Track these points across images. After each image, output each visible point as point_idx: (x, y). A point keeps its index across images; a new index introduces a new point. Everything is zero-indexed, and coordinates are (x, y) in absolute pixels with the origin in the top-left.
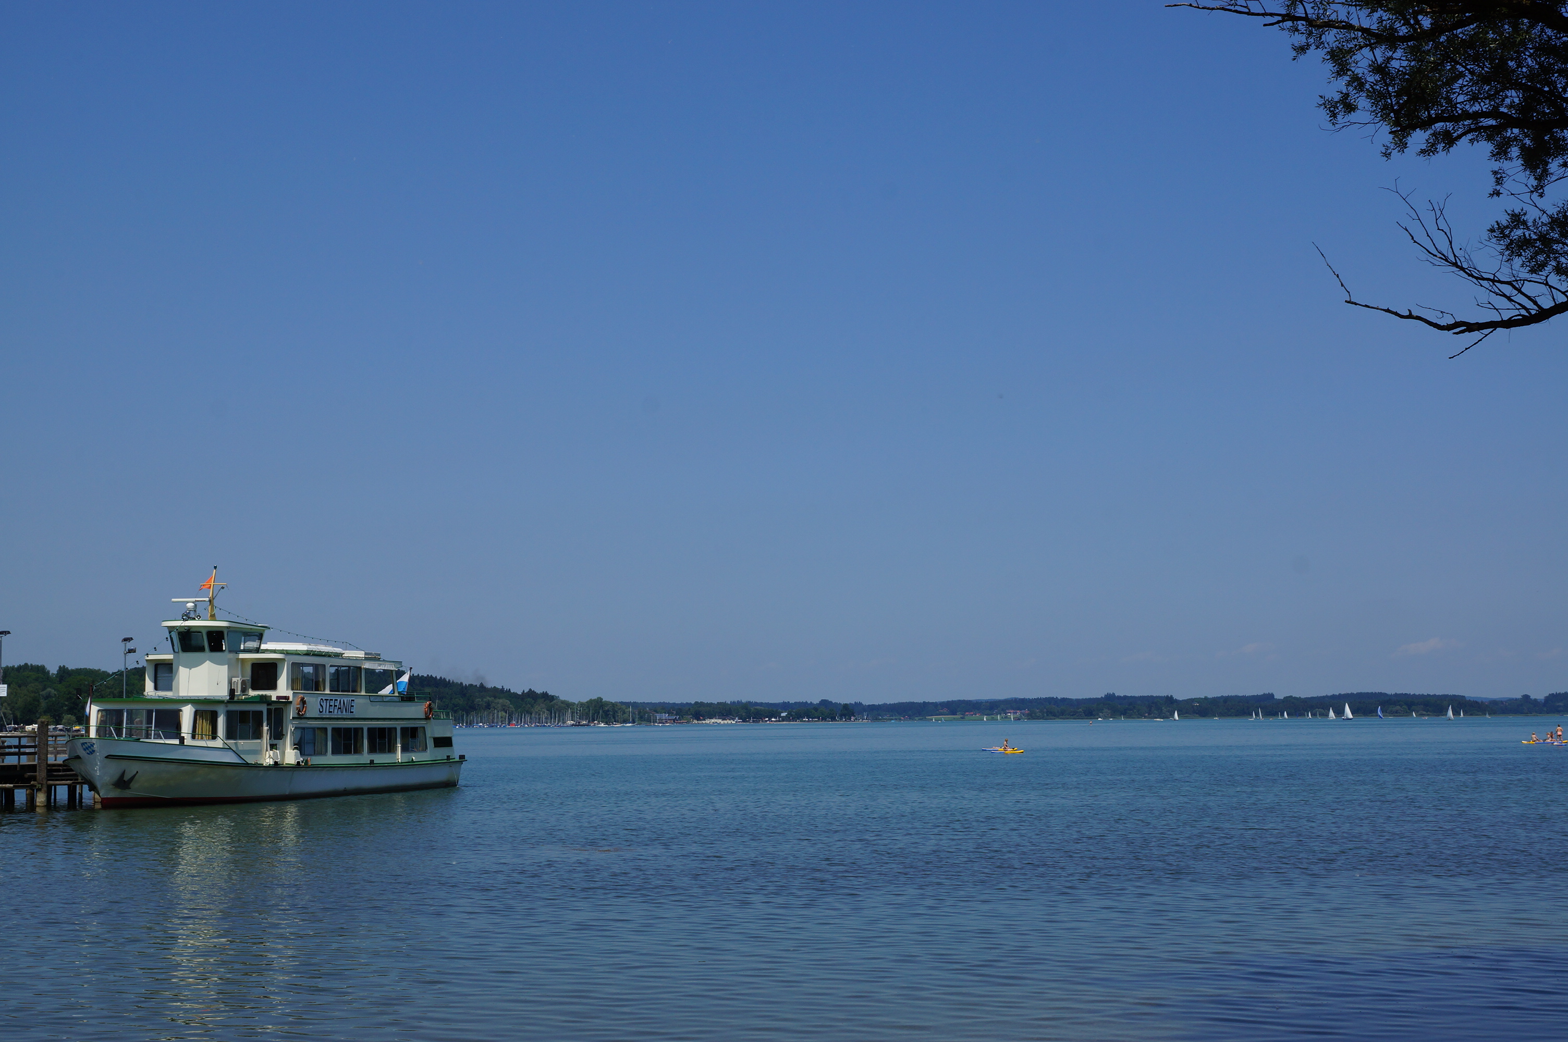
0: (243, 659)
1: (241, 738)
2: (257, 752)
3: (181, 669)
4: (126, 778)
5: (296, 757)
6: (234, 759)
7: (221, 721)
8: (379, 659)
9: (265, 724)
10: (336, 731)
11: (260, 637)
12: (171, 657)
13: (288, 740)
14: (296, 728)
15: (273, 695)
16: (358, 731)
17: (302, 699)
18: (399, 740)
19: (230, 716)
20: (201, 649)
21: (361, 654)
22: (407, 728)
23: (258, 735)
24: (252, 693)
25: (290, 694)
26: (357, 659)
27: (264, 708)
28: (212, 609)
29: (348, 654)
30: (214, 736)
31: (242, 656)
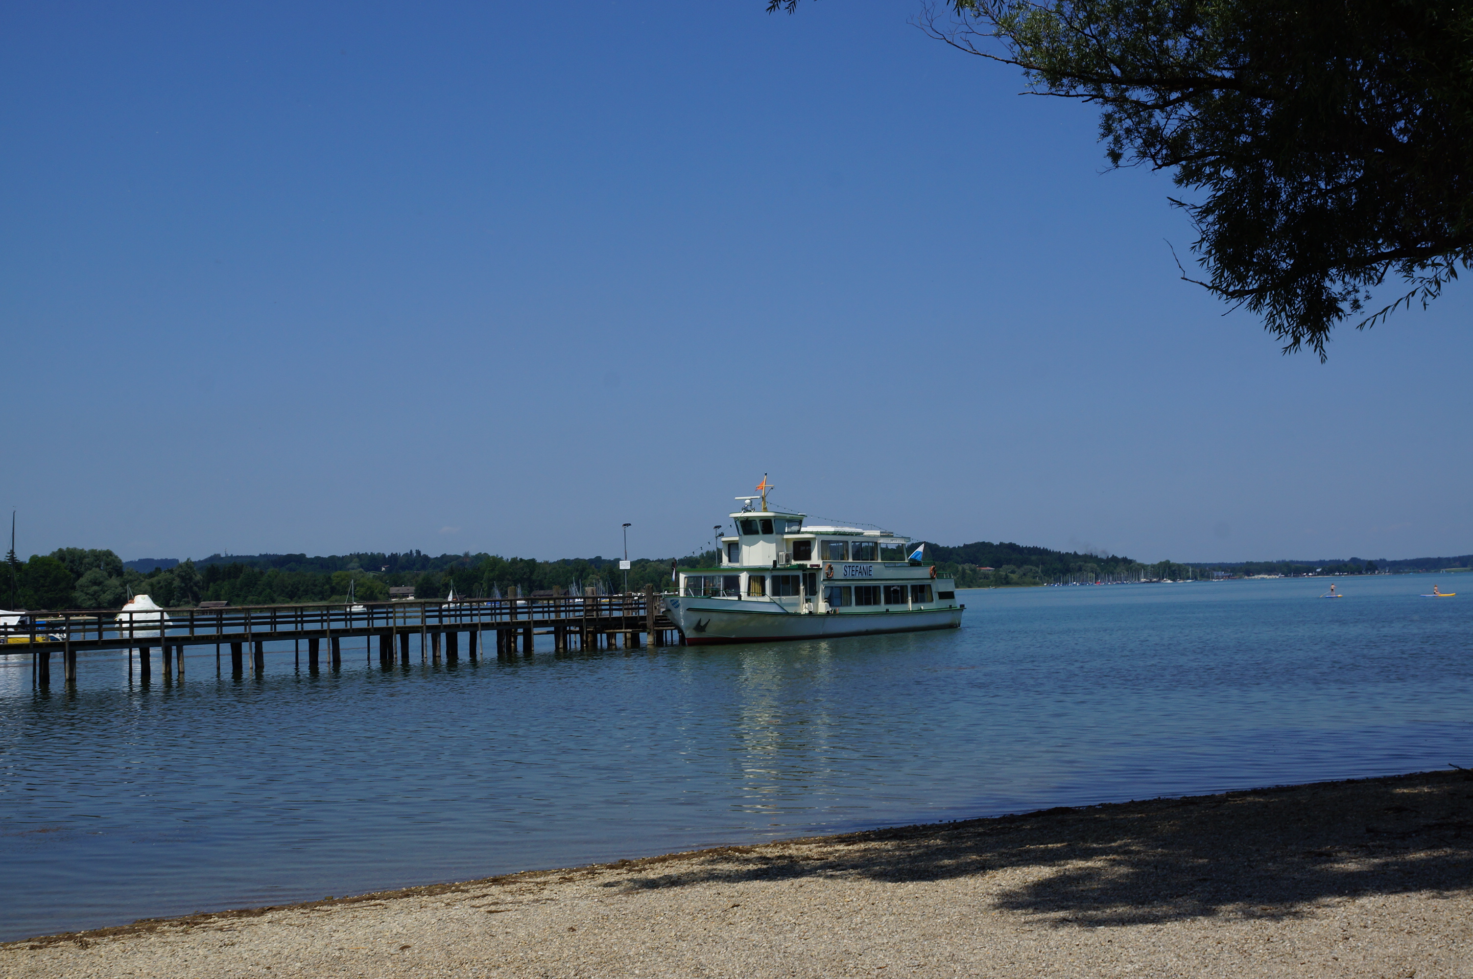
0: (787, 539)
1: (783, 595)
2: (797, 604)
3: (744, 547)
4: (702, 624)
5: (826, 608)
6: (779, 610)
7: (768, 583)
8: (892, 536)
9: (801, 584)
10: (858, 589)
11: (800, 523)
12: (737, 538)
13: (820, 595)
14: (825, 587)
15: (808, 563)
16: (876, 589)
17: (830, 566)
18: (909, 594)
19: (775, 580)
20: (757, 533)
21: (877, 533)
22: (916, 586)
23: (797, 593)
24: (794, 563)
25: (820, 562)
26: (875, 537)
27: (800, 573)
28: (765, 504)
29: (867, 533)
30: (764, 594)
31: (786, 536)
